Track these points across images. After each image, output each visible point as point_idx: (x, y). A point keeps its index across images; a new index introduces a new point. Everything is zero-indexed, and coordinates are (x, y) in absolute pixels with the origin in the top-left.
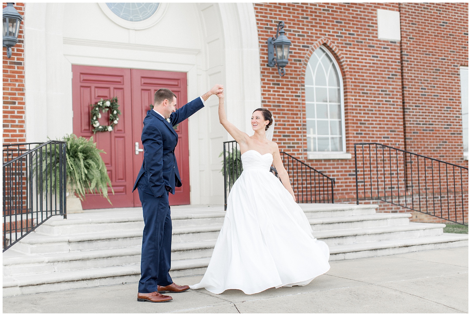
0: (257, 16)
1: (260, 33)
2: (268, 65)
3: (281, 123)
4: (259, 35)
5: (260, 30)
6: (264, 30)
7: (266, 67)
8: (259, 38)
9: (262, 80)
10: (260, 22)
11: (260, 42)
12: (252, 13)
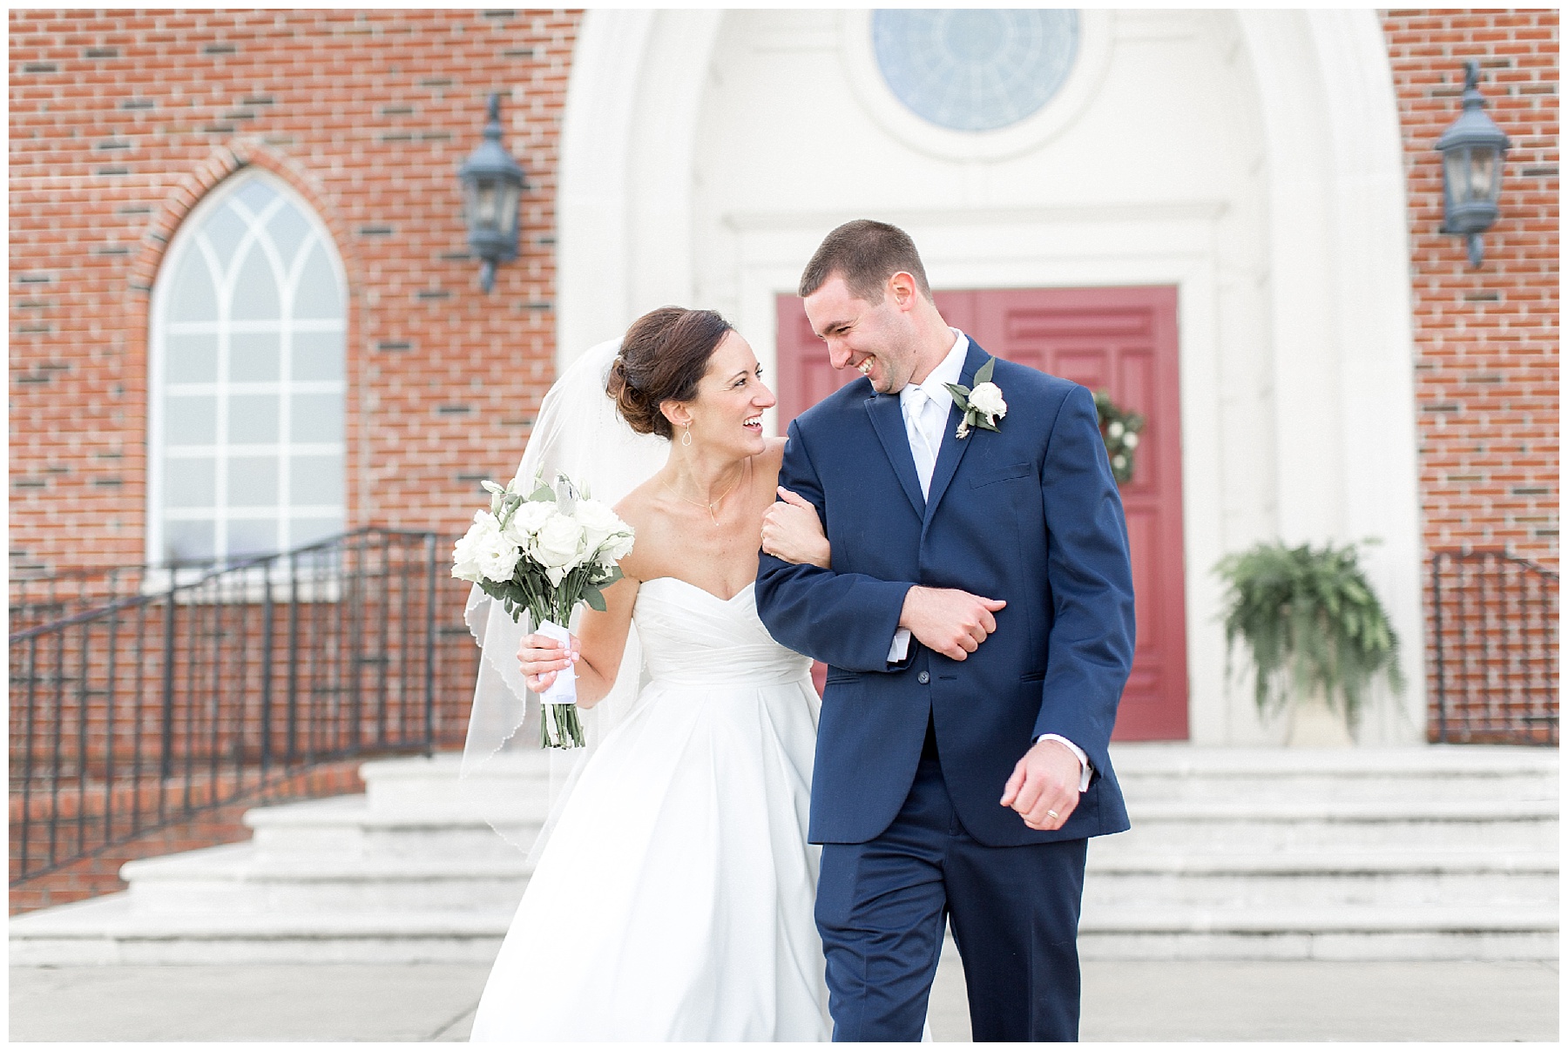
0: (1394, 54)
1: (1410, 113)
2: (1442, 231)
3: (1506, 441)
4: (1404, 122)
5: (1409, 102)
6: (1429, 99)
7: (1434, 236)
8: (1404, 135)
9: (1417, 286)
10: (1406, 75)
11: (1407, 149)
12: (1376, 46)
